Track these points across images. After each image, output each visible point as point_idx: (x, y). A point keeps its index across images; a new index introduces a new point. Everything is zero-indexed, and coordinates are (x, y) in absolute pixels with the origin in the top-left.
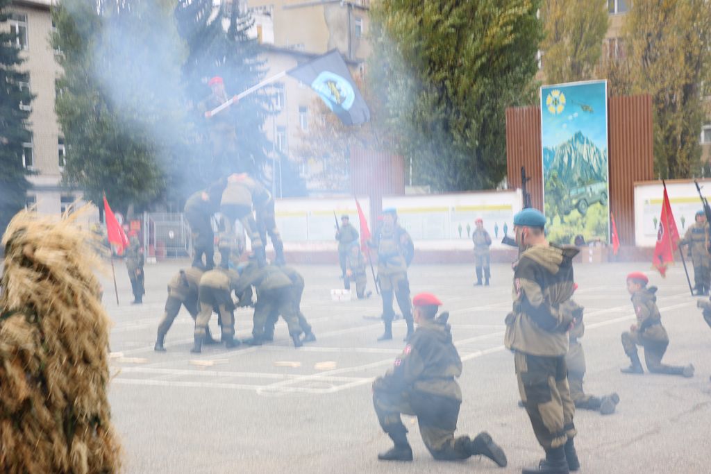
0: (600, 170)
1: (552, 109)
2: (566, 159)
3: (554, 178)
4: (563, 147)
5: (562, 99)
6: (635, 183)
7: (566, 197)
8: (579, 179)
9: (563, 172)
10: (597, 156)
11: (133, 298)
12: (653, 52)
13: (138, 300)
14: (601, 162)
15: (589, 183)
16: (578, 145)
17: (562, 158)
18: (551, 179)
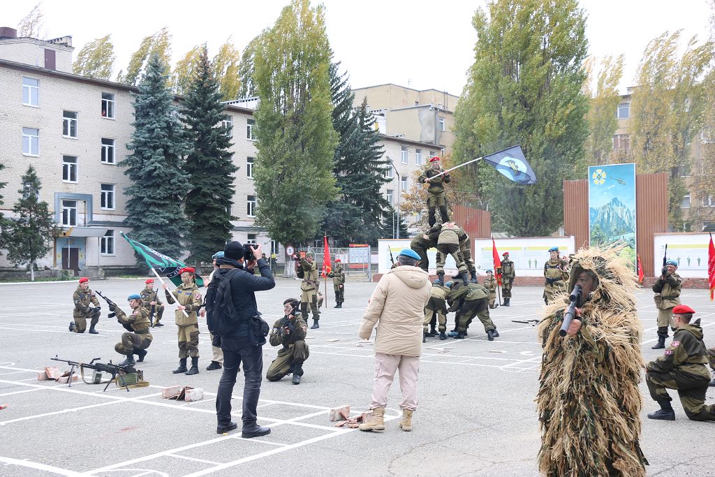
1: (596, 181)
2: (606, 216)
3: (598, 229)
4: (604, 208)
5: (604, 175)
6: (655, 234)
8: (615, 230)
9: (604, 225)
10: (628, 214)
11: (336, 304)
12: (651, 145)
13: (339, 305)
14: (631, 218)
15: (623, 233)
16: (615, 206)
17: (603, 215)
18: (595, 230)
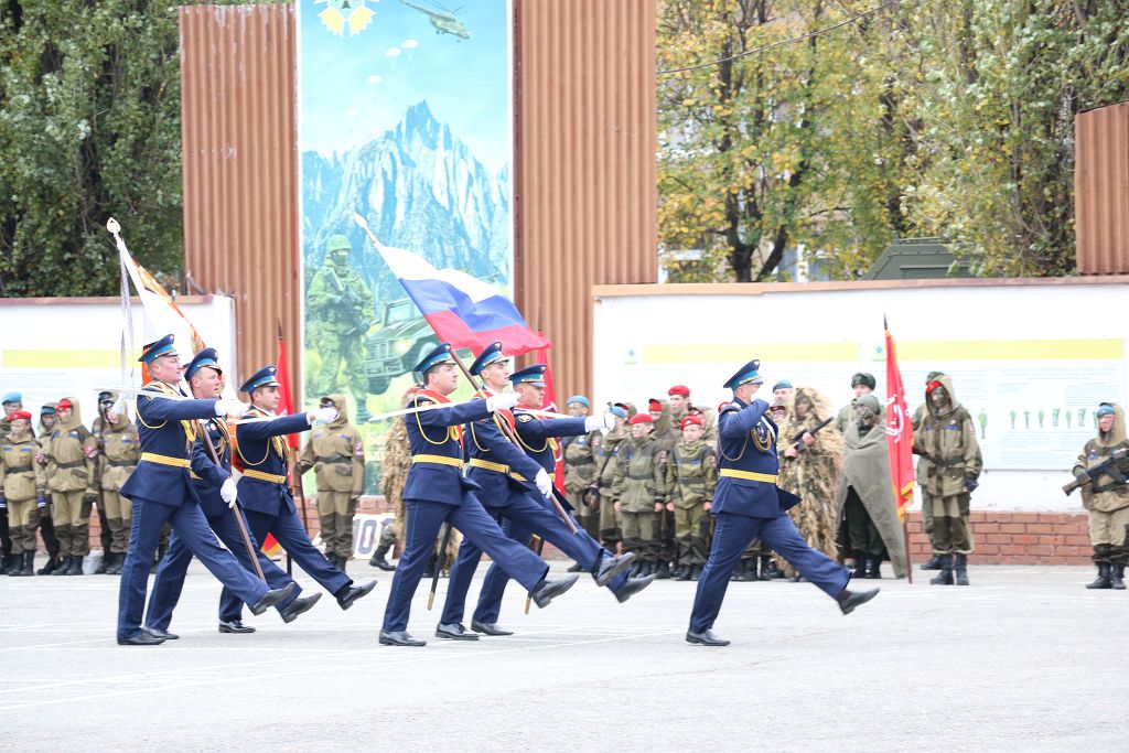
0: (486, 238)
1: (333, 18)
2: (377, 198)
3: (340, 262)
4: (368, 155)
6: (597, 291)
7: (375, 329)
10: (477, 189)
14: (490, 212)
16: (417, 148)
17: (365, 192)
18: (327, 267)
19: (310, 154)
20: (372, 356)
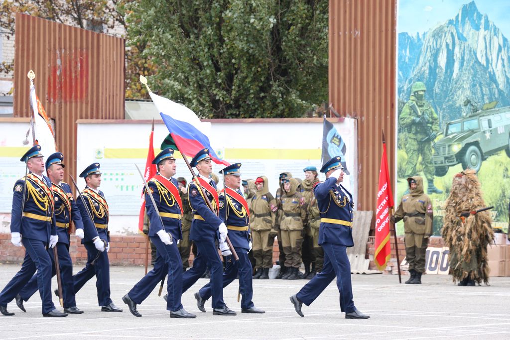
3: (419, 98)
4: (438, 34)
7: (440, 138)
8: (468, 102)
9: (436, 86)
10: (504, 54)
16: (468, 30)
17: (435, 56)
18: (412, 100)
19: (403, 34)
20: (438, 154)
